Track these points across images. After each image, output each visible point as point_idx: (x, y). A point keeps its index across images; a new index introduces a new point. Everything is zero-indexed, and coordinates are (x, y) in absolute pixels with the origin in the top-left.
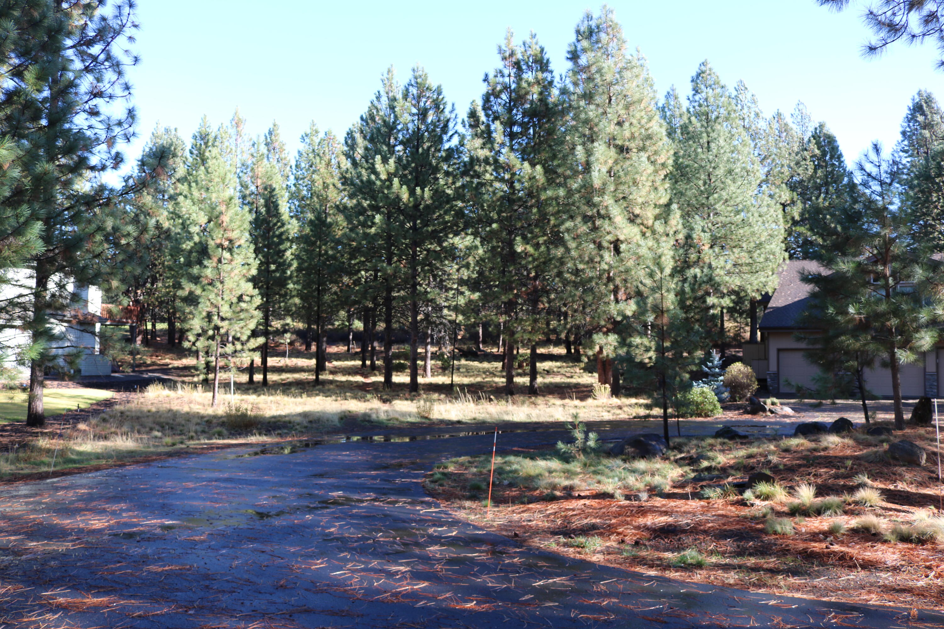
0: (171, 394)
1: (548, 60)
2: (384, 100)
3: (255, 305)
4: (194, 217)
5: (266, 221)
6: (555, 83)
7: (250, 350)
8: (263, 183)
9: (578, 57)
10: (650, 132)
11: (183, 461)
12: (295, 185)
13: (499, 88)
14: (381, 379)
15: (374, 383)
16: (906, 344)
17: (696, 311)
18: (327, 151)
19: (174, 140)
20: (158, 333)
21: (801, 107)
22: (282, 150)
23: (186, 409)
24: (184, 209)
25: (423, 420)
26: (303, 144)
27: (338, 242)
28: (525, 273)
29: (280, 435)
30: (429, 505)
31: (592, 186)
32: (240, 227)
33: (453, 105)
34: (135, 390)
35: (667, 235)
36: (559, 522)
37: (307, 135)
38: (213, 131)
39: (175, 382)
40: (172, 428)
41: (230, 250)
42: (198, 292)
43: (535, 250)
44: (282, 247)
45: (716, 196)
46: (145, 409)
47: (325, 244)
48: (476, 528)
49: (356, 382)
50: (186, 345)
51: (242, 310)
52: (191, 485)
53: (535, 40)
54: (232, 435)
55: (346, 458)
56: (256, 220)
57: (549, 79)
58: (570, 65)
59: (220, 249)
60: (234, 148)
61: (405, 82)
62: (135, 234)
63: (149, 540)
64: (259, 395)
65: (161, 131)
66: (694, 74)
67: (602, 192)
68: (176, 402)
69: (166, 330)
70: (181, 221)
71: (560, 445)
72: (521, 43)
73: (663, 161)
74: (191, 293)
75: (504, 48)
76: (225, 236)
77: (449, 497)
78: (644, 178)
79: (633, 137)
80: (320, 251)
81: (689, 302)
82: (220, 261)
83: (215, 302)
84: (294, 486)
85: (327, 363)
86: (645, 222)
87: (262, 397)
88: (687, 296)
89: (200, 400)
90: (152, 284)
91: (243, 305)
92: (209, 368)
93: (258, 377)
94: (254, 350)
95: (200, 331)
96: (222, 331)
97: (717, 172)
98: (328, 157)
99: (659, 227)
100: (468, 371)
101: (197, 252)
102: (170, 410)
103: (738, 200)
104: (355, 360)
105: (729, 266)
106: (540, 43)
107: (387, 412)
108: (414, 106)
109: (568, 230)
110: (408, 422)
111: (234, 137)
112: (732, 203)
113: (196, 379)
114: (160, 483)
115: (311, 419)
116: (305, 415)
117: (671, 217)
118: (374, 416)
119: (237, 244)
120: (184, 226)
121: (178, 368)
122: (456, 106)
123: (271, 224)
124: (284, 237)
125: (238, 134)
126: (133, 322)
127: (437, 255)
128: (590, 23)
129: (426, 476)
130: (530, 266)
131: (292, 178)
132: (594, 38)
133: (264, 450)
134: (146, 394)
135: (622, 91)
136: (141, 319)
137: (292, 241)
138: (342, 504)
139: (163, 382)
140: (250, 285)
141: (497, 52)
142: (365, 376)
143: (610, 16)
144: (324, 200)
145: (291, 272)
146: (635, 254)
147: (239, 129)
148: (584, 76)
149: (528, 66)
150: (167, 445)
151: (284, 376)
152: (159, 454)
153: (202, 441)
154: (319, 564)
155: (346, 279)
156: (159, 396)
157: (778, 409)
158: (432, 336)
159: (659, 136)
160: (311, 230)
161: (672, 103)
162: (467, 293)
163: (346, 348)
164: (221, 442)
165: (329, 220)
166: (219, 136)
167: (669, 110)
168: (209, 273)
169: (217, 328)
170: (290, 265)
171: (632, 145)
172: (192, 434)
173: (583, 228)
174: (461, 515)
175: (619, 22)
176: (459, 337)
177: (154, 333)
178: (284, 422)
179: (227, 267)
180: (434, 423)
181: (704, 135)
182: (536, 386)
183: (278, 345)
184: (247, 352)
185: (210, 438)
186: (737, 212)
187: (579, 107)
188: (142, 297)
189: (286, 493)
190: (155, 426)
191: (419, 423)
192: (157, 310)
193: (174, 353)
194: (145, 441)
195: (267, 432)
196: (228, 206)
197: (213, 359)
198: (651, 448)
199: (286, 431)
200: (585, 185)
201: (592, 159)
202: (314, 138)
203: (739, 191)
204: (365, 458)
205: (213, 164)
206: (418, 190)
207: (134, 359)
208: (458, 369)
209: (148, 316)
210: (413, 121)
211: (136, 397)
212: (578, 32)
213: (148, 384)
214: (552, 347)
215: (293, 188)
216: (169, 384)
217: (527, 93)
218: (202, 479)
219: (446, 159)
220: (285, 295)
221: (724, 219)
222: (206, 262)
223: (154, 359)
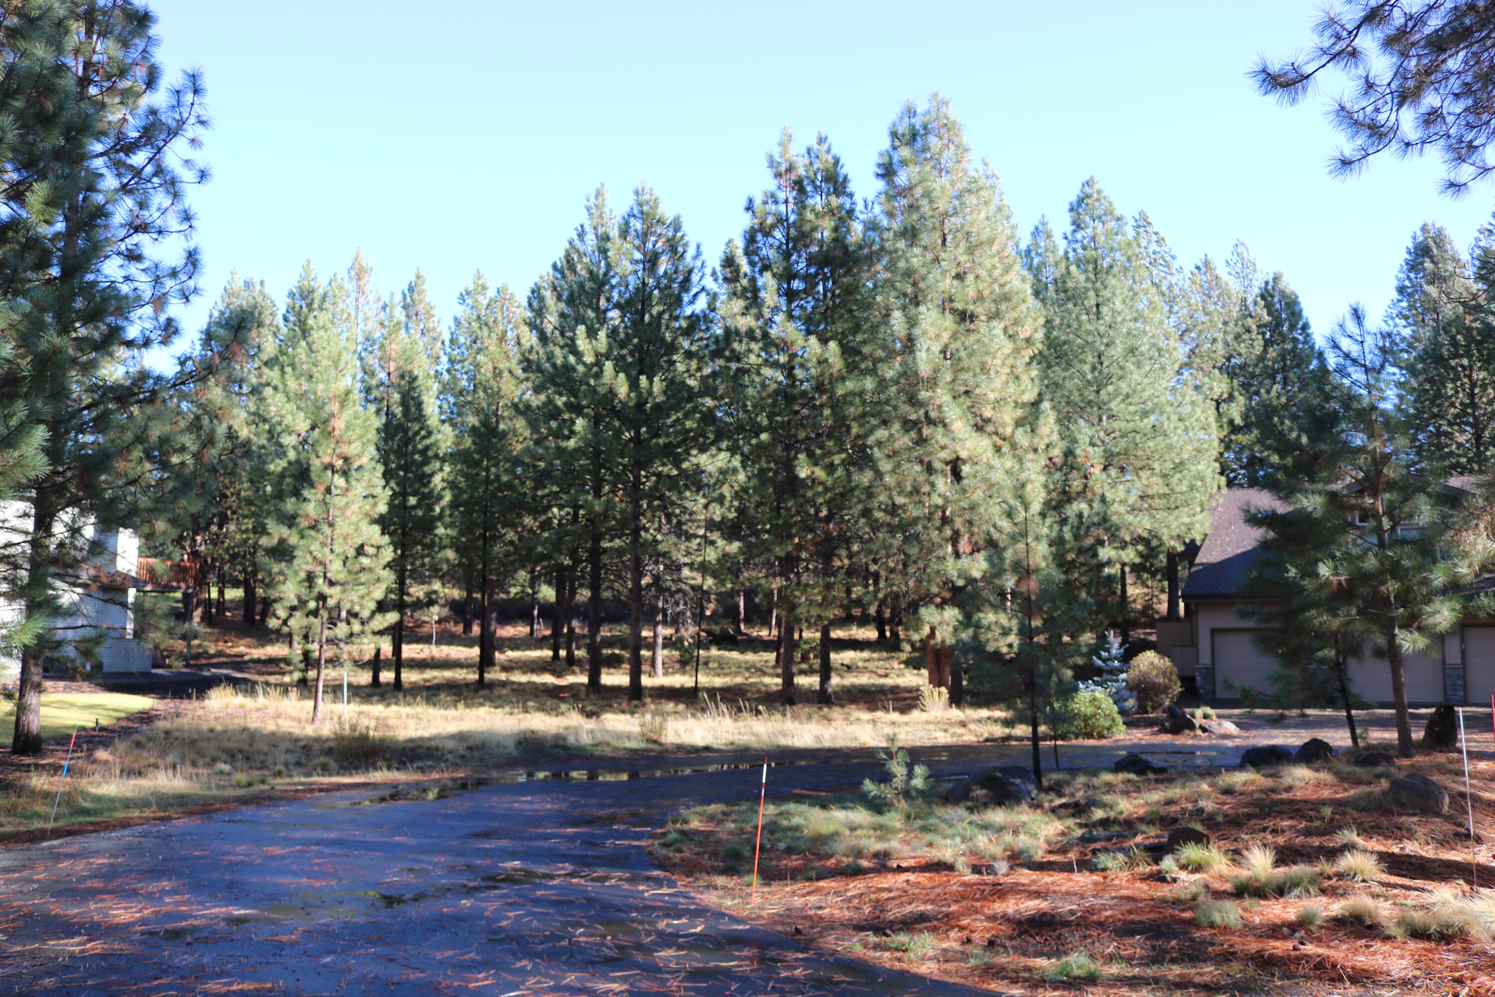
0: (247, 702)
1: (845, 178)
2: (591, 239)
3: (384, 562)
4: (288, 420)
5: (402, 428)
6: (857, 214)
7: (375, 633)
8: (398, 368)
9: (894, 173)
10: (1007, 288)
11: (264, 812)
12: (448, 371)
13: (770, 220)
14: (583, 679)
15: (571, 687)
16: (1412, 622)
17: (1083, 569)
18: (500, 318)
19: (260, 299)
20: (228, 605)
21: (1241, 250)
22: (429, 315)
23: (270, 727)
24: (272, 409)
25: (651, 746)
26: (463, 307)
27: (516, 461)
28: (812, 511)
29: (422, 770)
30: (659, 882)
31: (917, 374)
32: (361, 437)
33: (698, 247)
34: (189, 697)
35: (1035, 450)
36: (867, 910)
37: (468, 293)
38: (321, 284)
39: (254, 684)
40: (248, 759)
41: (345, 474)
42: (294, 540)
43: (828, 474)
44: (427, 469)
45: (1110, 388)
46: (205, 727)
47: (496, 465)
48: (734, 919)
49: (543, 684)
50: (273, 623)
51: (363, 569)
52: (277, 851)
53: (825, 147)
54: (344, 769)
55: (527, 807)
56: (387, 425)
57: (847, 206)
58: (881, 185)
59: (329, 473)
60: (353, 313)
61: (624, 211)
62: (194, 448)
63: (206, 941)
64: (388, 705)
65: (238, 285)
66: (1074, 199)
67: (932, 382)
68: (255, 715)
69: (240, 601)
70: (267, 427)
71: (868, 785)
72: (804, 151)
73: (1027, 335)
74: (282, 541)
75: (777, 158)
76: (338, 451)
77: (690, 869)
78: (998, 362)
79: (980, 298)
80: (488, 476)
81: (1070, 556)
82: (328, 491)
83: (319, 556)
84: (443, 852)
85: (497, 654)
86: (1001, 430)
87: (394, 708)
89: (293, 712)
90: (221, 527)
91: (365, 561)
92: (309, 662)
93: (387, 676)
94: (381, 633)
95: (296, 602)
96: (331, 602)
97: (1112, 351)
98: (501, 328)
99: (1022, 437)
100: (722, 667)
101: (292, 476)
102: (245, 729)
103: (1146, 395)
104: (541, 648)
105: (1133, 499)
106: (834, 151)
107: (592, 732)
108: (638, 249)
109: (879, 444)
110: (625, 749)
111: (354, 296)
112: (1135, 399)
113: (287, 679)
114: (227, 848)
115: (471, 743)
116: (461, 737)
117: (1041, 422)
118: (572, 740)
119: (356, 465)
120: (273, 435)
121: (258, 661)
122: (702, 248)
123: (410, 433)
124: (430, 453)
125: (360, 290)
126: (188, 587)
127: (673, 483)
128: (913, 120)
129: (653, 836)
130: (820, 500)
131: (444, 359)
132: (919, 144)
133: (395, 793)
134: (207, 702)
135: (963, 225)
136: (201, 582)
137: (443, 460)
138: (519, 882)
139: (235, 683)
140: (377, 529)
141: (766, 164)
142: (558, 674)
143: (944, 109)
144: (495, 395)
145: (442, 509)
146: (986, 480)
147: (362, 283)
148: (904, 202)
149: (816, 187)
150: (239, 785)
151: (429, 674)
152: (226, 800)
153: (296, 780)
154: (481, 980)
155: (528, 521)
156: (227, 706)
157: (1213, 724)
158: (664, 611)
159: (1021, 296)
160: (474, 443)
161: (1042, 244)
162: (720, 543)
163: (528, 629)
164: (326, 780)
165: (502, 426)
166: (330, 294)
167: (1038, 255)
168: (311, 509)
169: (322, 598)
170: (440, 498)
171: (979, 309)
172: (280, 767)
173: (904, 441)
174: (710, 899)
175: (959, 120)
176: (708, 613)
177: (221, 604)
178: (429, 749)
179: (340, 501)
180: (667, 751)
181: (1091, 294)
182: (830, 690)
183: (420, 624)
184: (370, 636)
185: (308, 775)
186: (1145, 414)
187: (896, 251)
188: (203, 548)
189: (429, 863)
190: (220, 754)
191: (643, 750)
192: (226, 567)
193: (252, 637)
194: (204, 779)
195: (401, 765)
196: (343, 403)
197: (315, 647)
198: (1013, 788)
199: (430, 763)
200: (905, 373)
201: (916, 331)
202: (480, 298)
203: (1146, 381)
204: (556, 807)
205: (320, 338)
206: (643, 380)
207: (189, 646)
208: (706, 664)
209: (212, 578)
210: (636, 272)
211: (190, 707)
212: (894, 135)
213: (210, 687)
214: (854, 628)
215: (446, 377)
216: (243, 686)
217: (815, 229)
218: (295, 842)
219: (688, 332)
220: (432, 545)
221: (1124, 424)
222: (306, 493)
223: (221, 646)
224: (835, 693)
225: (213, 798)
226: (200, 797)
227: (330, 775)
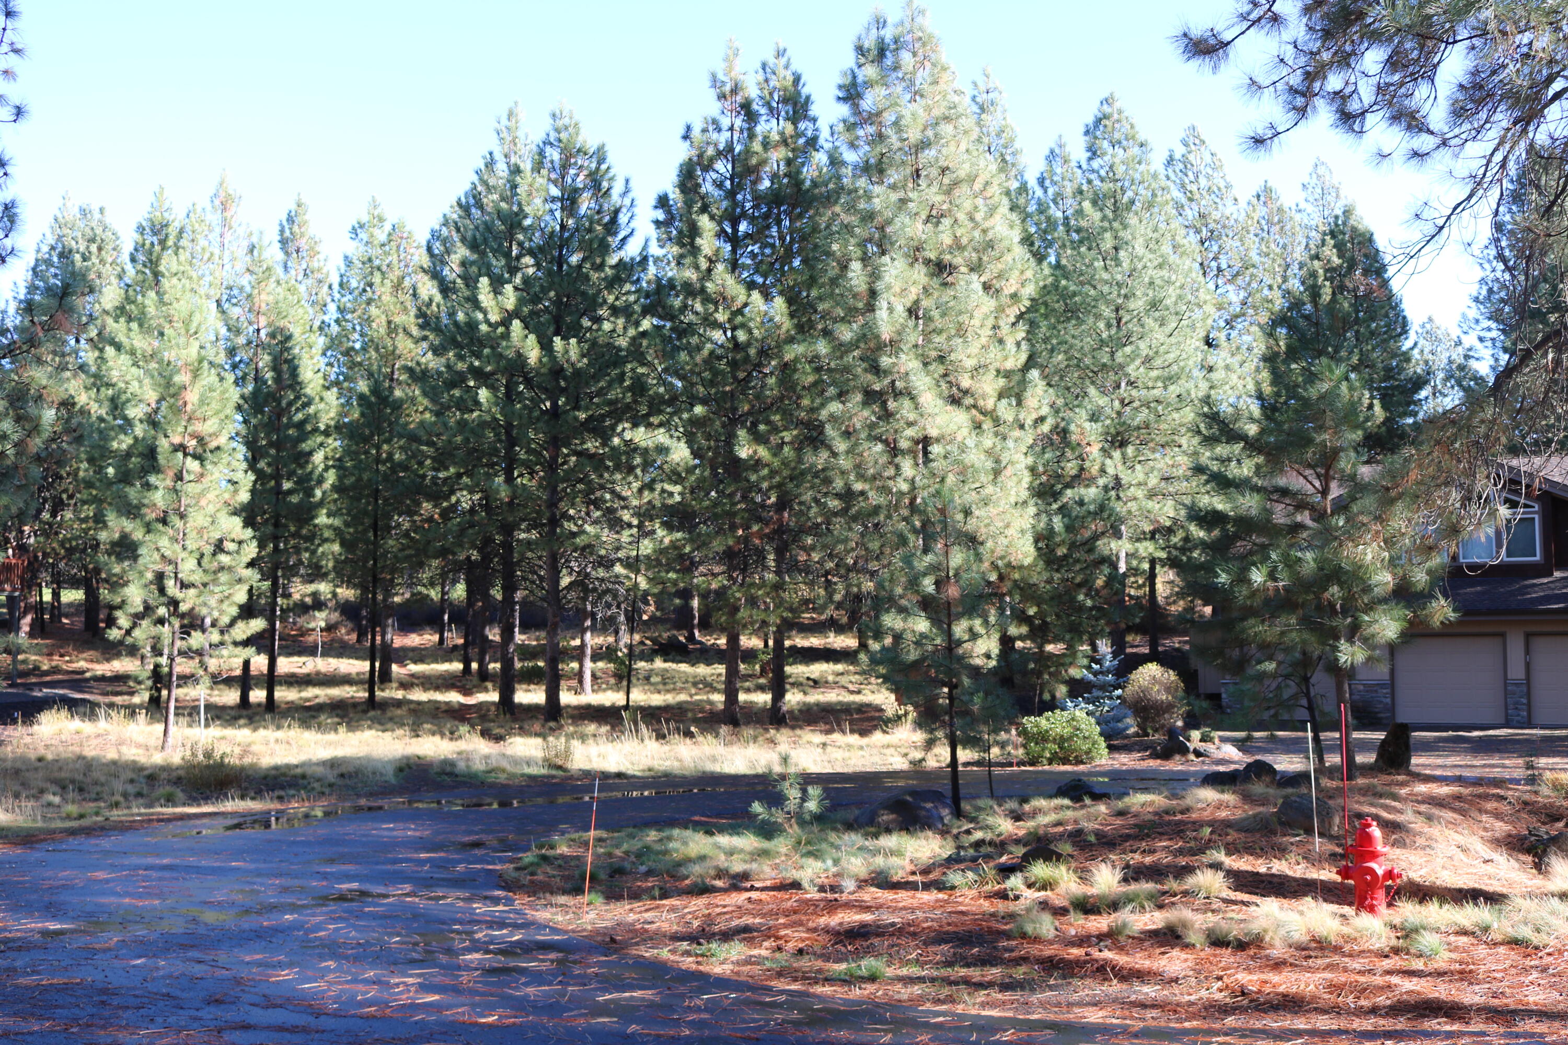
0: (85, 727)
1: (808, 98)
2: (501, 168)
3: (246, 559)
4: (134, 387)
5: (273, 397)
6: (821, 141)
7: (236, 644)
8: (269, 325)
9: (859, 96)
10: (990, 235)
11: (93, 841)
12: (337, 321)
13: (710, 151)
14: (493, 696)
15: (480, 706)
17: (1078, 567)
18: (395, 262)
19: (99, 231)
20: (64, 610)
21: (1321, 170)
22: (313, 253)
23: (111, 755)
24: (115, 373)
25: (554, 772)
26: (355, 244)
27: (413, 438)
28: (758, 499)
29: (280, 799)
30: (496, 901)
31: (877, 337)
32: (217, 413)
33: (627, 181)
34: (14, 722)
35: (1022, 427)
36: (696, 923)
37: (362, 226)
38: (177, 219)
39: (94, 705)
40: (81, 790)
41: (200, 456)
42: (138, 535)
43: (775, 455)
44: (305, 446)
45: (1128, 349)
46: (33, 756)
47: (388, 441)
48: (555, 930)
49: (447, 703)
50: (114, 634)
51: (222, 569)
52: (101, 875)
53: (783, 61)
54: (193, 800)
55: (386, 833)
56: (256, 393)
57: (809, 133)
58: (844, 110)
59: (180, 455)
60: (217, 252)
61: (537, 137)
62: (15, 437)
63: (20, 949)
64: (255, 730)
65: (73, 212)
66: (1090, 120)
67: (894, 345)
68: (94, 742)
69: (80, 605)
70: (110, 392)
71: (757, 807)
72: (759, 65)
73: (1012, 291)
74: (125, 537)
75: (721, 76)
76: (190, 429)
77: (537, 889)
78: (976, 322)
79: (958, 246)
80: (379, 454)
81: (1061, 551)
82: (179, 477)
83: (168, 553)
84: (276, 876)
85: (394, 667)
86: (981, 403)
87: (262, 732)
88: (1058, 539)
89: (141, 739)
90: (54, 514)
91: (224, 559)
92: (160, 679)
93: (258, 695)
94: (246, 643)
95: (141, 609)
96: (183, 608)
97: (1132, 305)
98: (398, 273)
99: (1006, 410)
100: (666, 682)
101: (141, 455)
102: (81, 758)
103: (1171, 357)
104: (450, 661)
105: (1153, 481)
106: (794, 67)
107: (487, 757)
108: (555, 183)
109: (833, 418)
110: (523, 775)
111: (218, 230)
112: (1158, 362)
113: (136, 700)
114: (49, 874)
115: (343, 769)
116: (333, 763)
117: (1028, 394)
118: (462, 765)
119: (213, 445)
120: (116, 405)
121: (103, 679)
122: (632, 184)
123: (284, 403)
124: (309, 428)
125: (225, 223)
126: (14, 590)
127: (597, 461)
128: (882, 33)
129: (512, 860)
130: (765, 485)
131: (332, 307)
132: (889, 61)
133: (241, 822)
134: (36, 727)
135: (937, 159)
136: (31, 582)
137: (327, 433)
138: (352, 900)
139: (72, 705)
140: (237, 522)
141: (709, 84)
142: (467, 692)
143: (919, 20)
144: (391, 355)
145: (324, 493)
146: (957, 462)
147: (228, 214)
148: (871, 129)
149: (771, 109)
150: (69, 817)
151: (311, 692)
152: (53, 832)
153: (135, 810)
154: (285, 975)
155: (427, 506)
156: (60, 732)
158: (593, 615)
159: (1006, 243)
160: (362, 414)
161: (1059, 171)
162: (660, 533)
163: (436, 638)
164: (170, 810)
165: (398, 393)
166: (188, 229)
167: (1054, 183)
168: (159, 498)
169: (174, 603)
170: (321, 481)
171: (958, 260)
172: (118, 798)
173: (864, 415)
174: (543, 915)
175: (937, 32)
176: (645, 617)
177: (56, 608)
178: (295, 776)
179: (191, 488)
180: (571, 778)
181: (1108, 235)
182: (785, 708)
183: (305, 632)
184: (231, 647)
185: (150, 806)
186: (1169, 380)
187: (856, 190)
188: (32, 540)
189: (261, 884)
190: (48, 785)
191: (543, 776)
192: (62, 565)
193: (96, 649)
194: (29, 811)
195: (258, 794)
196: (196, 374)
197: (164, 660)
198: (923, 813)
199: (292, 792)
200: (865, 335)
201: (880, 286)
202: (376, 232)
203: (1168, 341)
204: (418, 834)
205: (174, 287)
206: (558, 342)
207: (15, 661)
208: (647, 678)
209: (45, 576)
210: (551, 211)
211: (17, 734)
212: (860, 50)
213: (40, 710)
214: (832, 635)
215: (335, 329)
216: (82, 709)
217: (764, 162)
218: (123, 867)
219: (614, 282)
220: (310, 538)
221: (1144, 392)
222: (152, 479)
223: (56, 660)
224: (791, 712)
225: (39, 829)
226: (21, 829)
227: (175, 805)
